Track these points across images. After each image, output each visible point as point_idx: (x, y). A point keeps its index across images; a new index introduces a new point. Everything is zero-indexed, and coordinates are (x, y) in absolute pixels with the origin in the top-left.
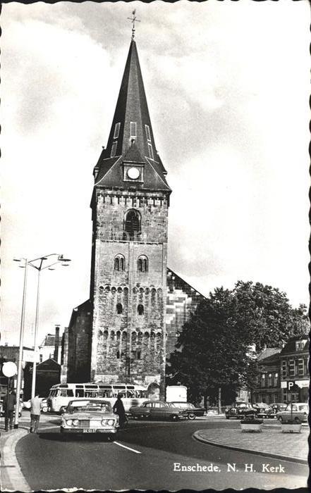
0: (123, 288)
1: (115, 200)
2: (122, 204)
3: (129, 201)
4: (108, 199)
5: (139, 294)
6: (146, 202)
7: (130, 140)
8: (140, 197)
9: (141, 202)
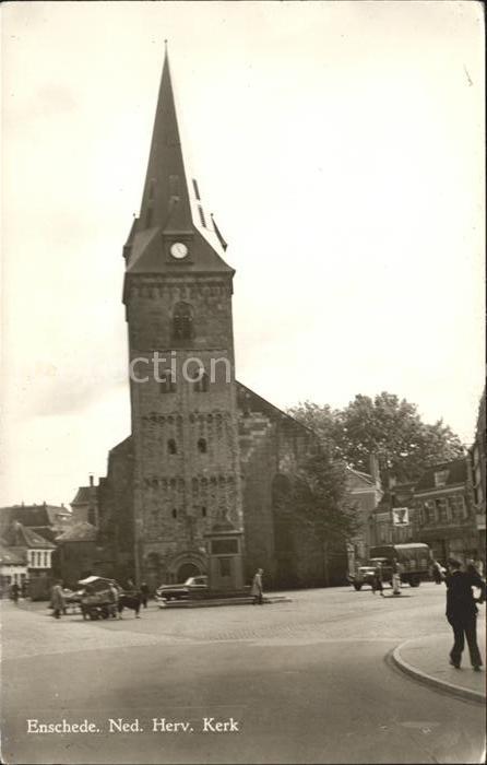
0: (175, 416)
1: (156, 291)
2: (166, 296)
3: (176, 292)
4: (145, 291)
5: (198, 423)
6: (200, 291)
7: (171, 202)
8: (190, 285)
9: (193, 291)
